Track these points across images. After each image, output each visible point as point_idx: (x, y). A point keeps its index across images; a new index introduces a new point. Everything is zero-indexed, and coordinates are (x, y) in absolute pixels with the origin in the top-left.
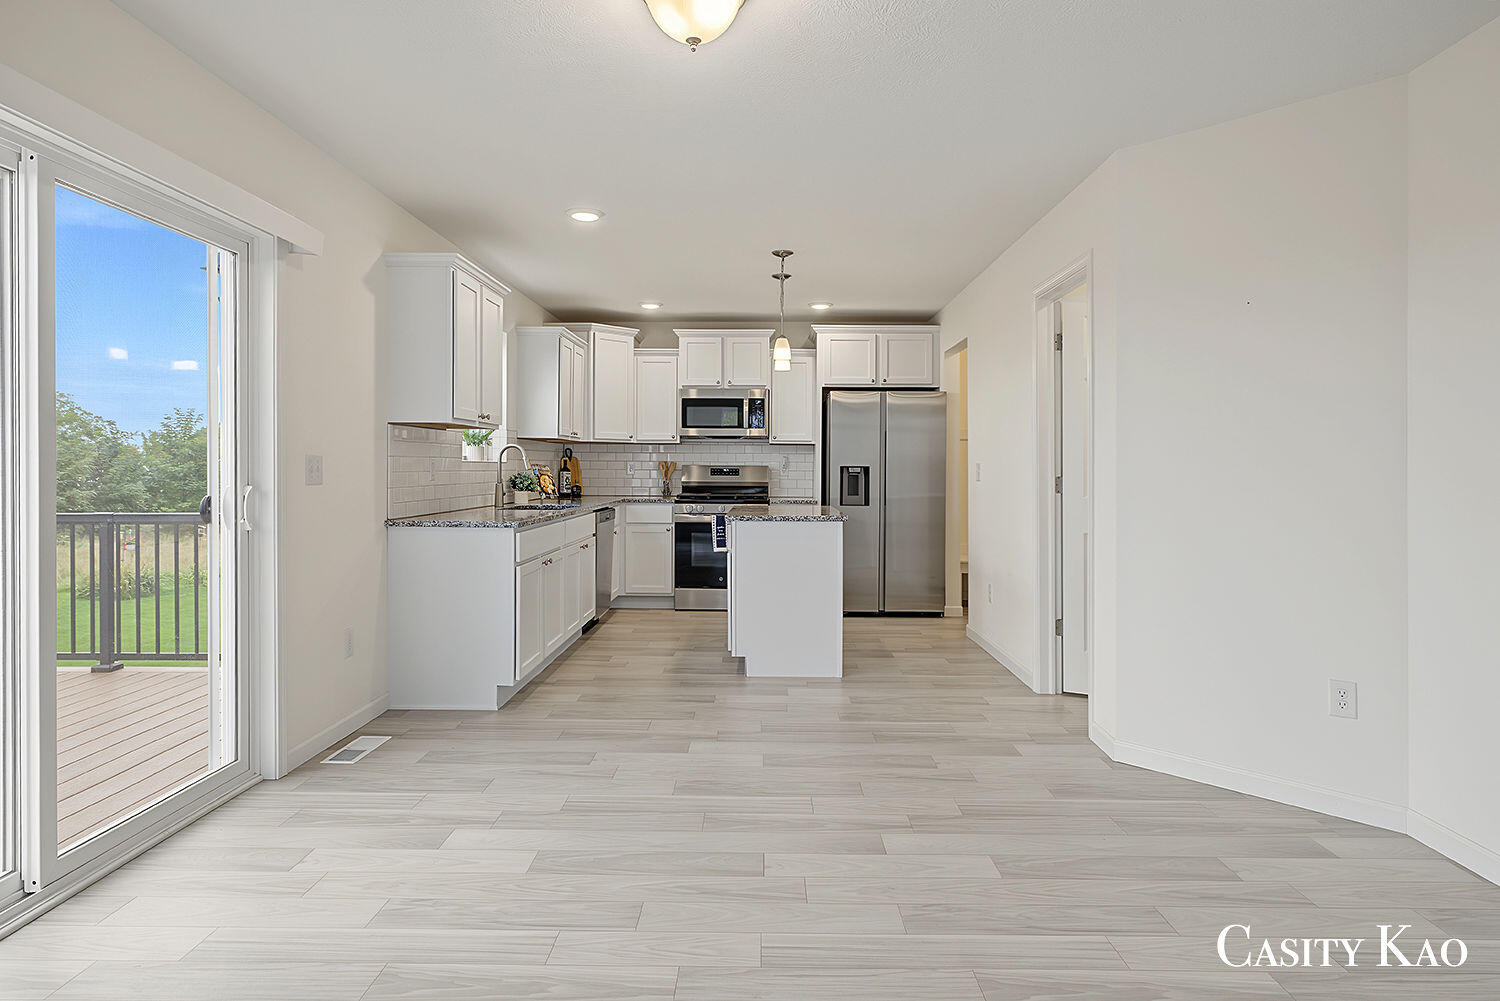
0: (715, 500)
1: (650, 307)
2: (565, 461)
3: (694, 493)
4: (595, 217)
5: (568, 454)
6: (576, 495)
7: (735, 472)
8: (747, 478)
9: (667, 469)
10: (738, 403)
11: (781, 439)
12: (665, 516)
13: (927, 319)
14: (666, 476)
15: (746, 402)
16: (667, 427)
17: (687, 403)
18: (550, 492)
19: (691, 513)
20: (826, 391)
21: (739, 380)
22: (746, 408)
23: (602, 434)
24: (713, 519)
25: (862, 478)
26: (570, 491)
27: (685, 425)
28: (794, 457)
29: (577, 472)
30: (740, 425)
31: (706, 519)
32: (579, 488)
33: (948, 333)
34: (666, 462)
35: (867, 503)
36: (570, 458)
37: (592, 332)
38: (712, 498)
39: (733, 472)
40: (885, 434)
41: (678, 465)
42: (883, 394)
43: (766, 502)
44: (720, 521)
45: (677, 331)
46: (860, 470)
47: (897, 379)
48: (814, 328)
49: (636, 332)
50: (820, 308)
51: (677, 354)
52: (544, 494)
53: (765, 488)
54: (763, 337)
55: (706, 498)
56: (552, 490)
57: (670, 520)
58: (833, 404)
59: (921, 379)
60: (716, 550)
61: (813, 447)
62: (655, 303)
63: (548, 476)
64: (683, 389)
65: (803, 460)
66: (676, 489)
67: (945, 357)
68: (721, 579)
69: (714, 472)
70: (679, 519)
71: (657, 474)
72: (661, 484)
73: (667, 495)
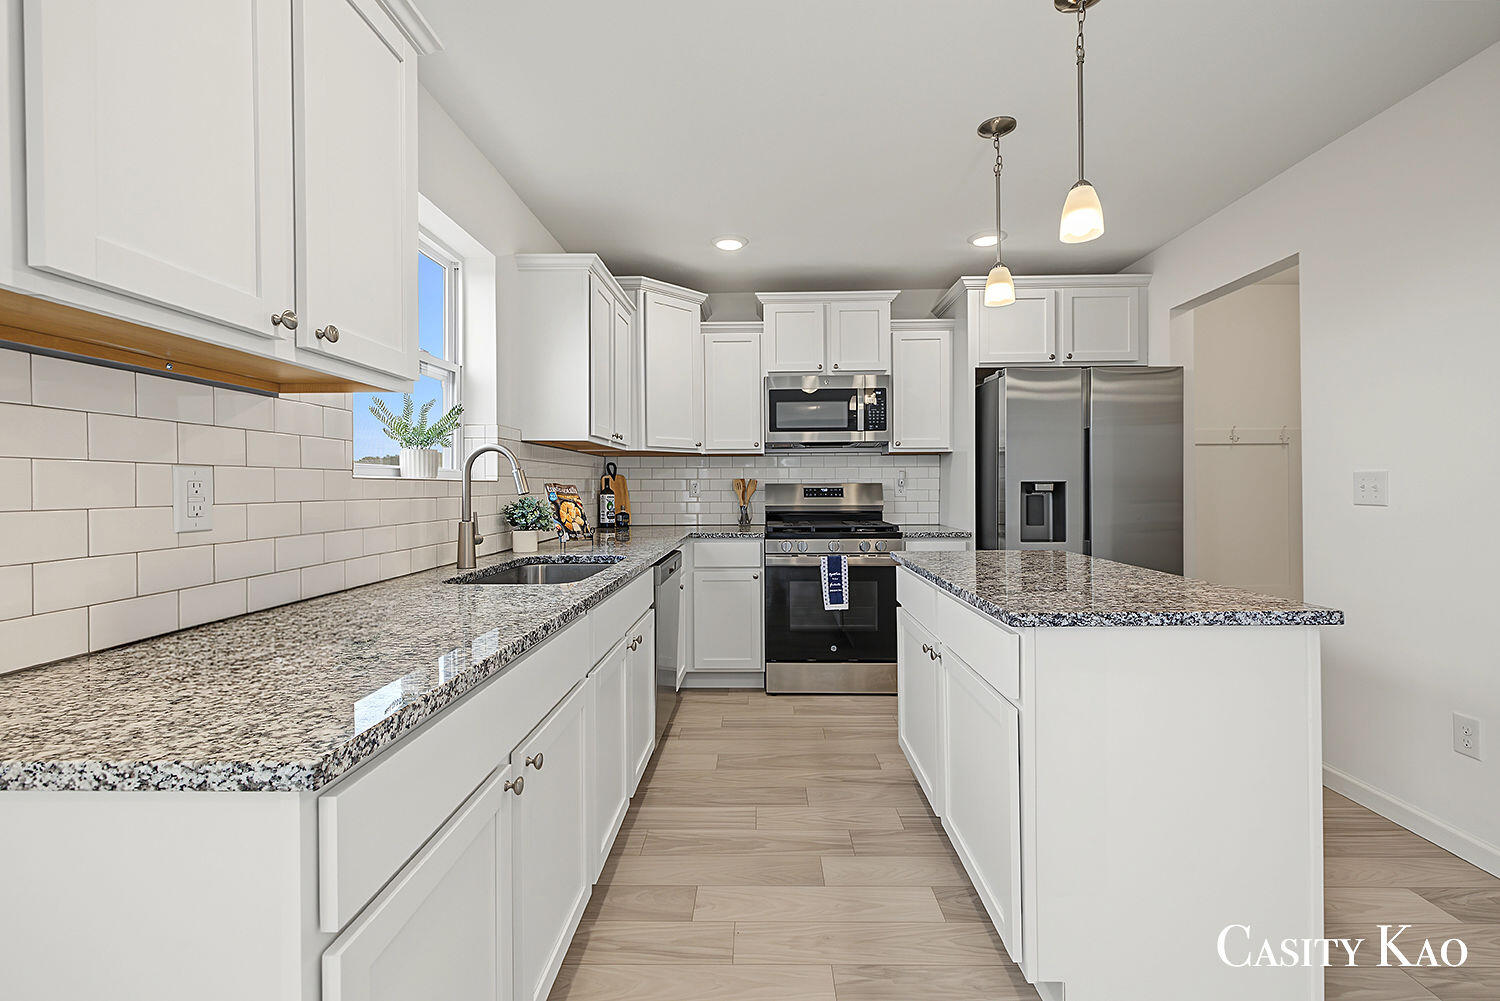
0: (821, 533)
2: (607, 481)
3: (782, 523)
5: (611, 471)
6: (621, 526)
7: (837, 492)
8: (851, 501)
9: (744, 488)
10: (853, 395)
11: (906, 447)
12: (747, 556)
14: (743, 498)
15: (860, 393)
16: (747, 429)
17: (776, 397)
18: (577, 528)
20: (982, 373)
21: (848, 364)
23: (658, 440)
24: (824, 562)
26: (613, 521)
27: (773, 427)
28: (918, 470)
29: (623, 493)
30: (854, 428)
31: (811, 562)
32: (626, 516)
34: (743, 480)
35: (1059, 536)
36: (613, 476)
37: (642, 292)
38: (818, 530)
39: (834, 492)
40: (1087, 431)
41: (762, 483)
42: (1086, 371)
43: (900, 536)
44: (835, 564)
45: (761, 296)
46: (1051, 487)
47: (1084, 354)
48: (965, 282)
49: (703, 297)
50: (987, 242)
51: (762, 330)
52: (566, 534)
53: (876, 514)
54: (881, 301)
55: (809, 530)
56: (580, 526)
57: (756, 560)
58: (1008, 389)
59: (1123, 351)
60: (829, 607)
61: (942, 456)
62: (737, 238)
63: (574, 502)
64: (776, 376)
65: (924, 477)
66: (758, 518)
67: (1172, 316)
68: (834, 648)
69: (811, 492)
70: (773, 560)
71: (731, 496)
72: (736, 507)
73: (744, 525)
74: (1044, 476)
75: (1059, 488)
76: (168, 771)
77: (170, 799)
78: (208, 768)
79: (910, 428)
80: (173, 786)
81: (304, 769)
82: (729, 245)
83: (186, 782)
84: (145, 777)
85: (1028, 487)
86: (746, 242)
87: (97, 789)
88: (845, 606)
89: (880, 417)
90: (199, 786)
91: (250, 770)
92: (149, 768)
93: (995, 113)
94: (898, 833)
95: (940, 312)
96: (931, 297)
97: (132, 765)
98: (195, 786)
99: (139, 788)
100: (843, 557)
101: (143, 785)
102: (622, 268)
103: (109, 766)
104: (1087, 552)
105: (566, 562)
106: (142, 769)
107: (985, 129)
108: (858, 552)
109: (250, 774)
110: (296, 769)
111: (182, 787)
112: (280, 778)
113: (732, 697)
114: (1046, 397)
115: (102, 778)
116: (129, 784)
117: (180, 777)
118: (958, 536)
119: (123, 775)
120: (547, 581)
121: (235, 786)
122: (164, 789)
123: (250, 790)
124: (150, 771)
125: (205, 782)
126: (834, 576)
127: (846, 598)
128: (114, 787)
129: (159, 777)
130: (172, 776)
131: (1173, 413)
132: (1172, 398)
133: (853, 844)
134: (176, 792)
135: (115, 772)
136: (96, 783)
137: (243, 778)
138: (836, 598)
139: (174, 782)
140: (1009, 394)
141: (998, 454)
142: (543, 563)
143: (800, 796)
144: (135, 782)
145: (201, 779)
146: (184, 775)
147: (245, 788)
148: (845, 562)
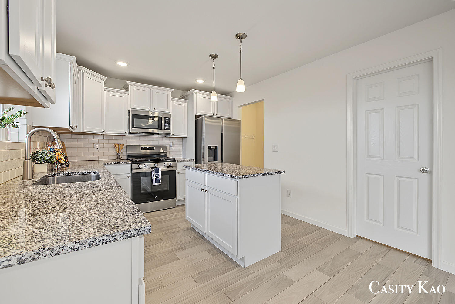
0: (154, 161)
3: (134, 158)
9: (118, 147)
10: (160, 118)
11: (175, 135)
14: (118, 151)
16: (124, 127)
17: (134, 117)
20: (197, 116)
21: (158, 109)
22: (163, 120)
24: (152, 170)
27: (133, 127)
28: (175, 142)
30: (160, 128)
31: (148, 170)
32: (67, 157)
34: (118, 144)
35: (216, 160)
37: (81, 72)
38: (151, 160)
39: (151, 148)
40: (222, 134)
41: (125, 145)
42: (222, 119)
43: (175, 161)
44: (157, 171)
45: (128, 82)
46: (215, 148)
47: (220, 114)
48: (193, 91)
49: (106, 78)
50: (200, 82)
51: (128, 94)
52: (59, 164)
54: (169, 92)
55: (148, 160)
56: (64, 161)
57: (128, 172)
58: (205, 121)
59: (227, 115)
60: (155, 184)
61: (183, 138)
62: (127, 63)
63: (60, 152)
64: (133, 110)
65: (178, 144)
66: (124, 157)
67: (238, 108)
68: (156, 197)
69: (143, 148)
70: (135, 171)
71: (113, 150)
72: (115, 154)
73: (119, 159)
74: (213, 144)
75: (217, 147)
76: (101, 238)
77: (102, 247)
78: (116, 234)
80: (103, 243)
81: (148, 227)
82: (122, 64)
83: (108, 240)
84: (91, 243)
85: (210, 147)
86: (129, 64)
87: (70, 252)
88: (160, 183)
89: (168, 126)
90: (113, 240)
91: (131, 231)
92: (93, 239)
93: (214, 53)
94: (192, 241)
95: (183, 97)
97: (86, 240)
98: (111, 241)
99: (89, 247)
100: (159, 168)
101: (91, 245)
102: (80, 63)
103: (76, 242)
104: (222, 162)
105: (68, 175)
106: (90, 240)
107: (211, 56)
108: (162, 166)
109: (131, 232)
110: (146, 228)
111: (106, 242)
112: (141, 231)
114: (213, 124)
115: (73, 247)
116: (85, 247)
117: (105, 239)
118: (191, 161)
119: (82, 244)
120: (58, 183)
121: (126, 237)
122: (99, 244)
123: (131, 237)
124: (93, 240)
125: (115, 238)
126: (157, 174)
127: (160, 181)
128: (78, 249)
129: (98, 241)
130: (102, 239)
131: (238, 130)
132: (239, 126)
133: (181, 248)
134: (104, 245)
135: (79, 244)
136: (70, 250)
137: (129, 234)
138: (157, 181)
139: (103, 242)
140: (205, 122)
141: (202, 138)
142: (56, 176)
143: (160, 240)
144: (87, 245)
145: (113, 238)
146: (107, 238)
147: (129, 237)
148: (160, 170)
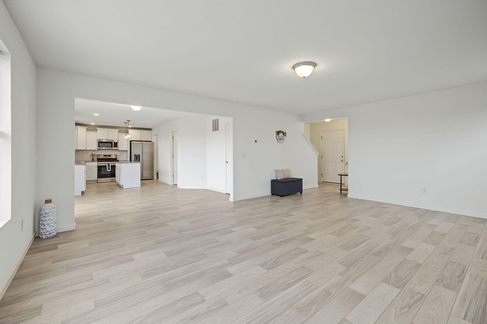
0: (106, 161)
1: (93, 124)
3: (99, 160)
4: (98, 115)
7: (110, 156)
8: (113, 157)
9: (93, 155)
10: (112, 143)
11: (120, 150)
12: (95, 164)
13: (150, 129)
14: (93, 157)
15: (113, 142)
16: (95, 147)
17: (99, 142)
19: (102, 164)
20: (130, 141)
21: (111, 139)
22: (113, 144)
23: (79, 148)
24: (107, 165)
25: (138, 156)
27: (99, 147)
28: (122, 153)
30: (112, 147)
31: (105, 165)
33: (154, 132)
35: (139, 161)
40: (143, 149)
41: (96, 155)
42: (142, 142)
43: (118, 161)
44: (109, 165)
45: (97, 128)
48: (129, 130)
49: (87, 128)
51: (97, 133)
53: (116, 159)
54: (117, 130)
57: (96, 165)
58: (133, 143)
59: (149, 139)
60: (108, 170)
61: (127, 151)
64: (99, 140)
65: (124, 154)
66: (96, 159)
68: (109, 176)
69: (105, 156)
70: (99, 165)
71: (90, 156)
72: (91, 158)
73: (93, 160)
74: (137, 154)
75: (139, 155)
79: (121, 147)
89: (116, 146)
95: (125, 133)
96: (124, 130)
108: (111, 164)
113: (92, 184)
126: (109, 167)
132: (153, 145)
138: (109, 169)
141: (132, 151)
148: (110, 165)
